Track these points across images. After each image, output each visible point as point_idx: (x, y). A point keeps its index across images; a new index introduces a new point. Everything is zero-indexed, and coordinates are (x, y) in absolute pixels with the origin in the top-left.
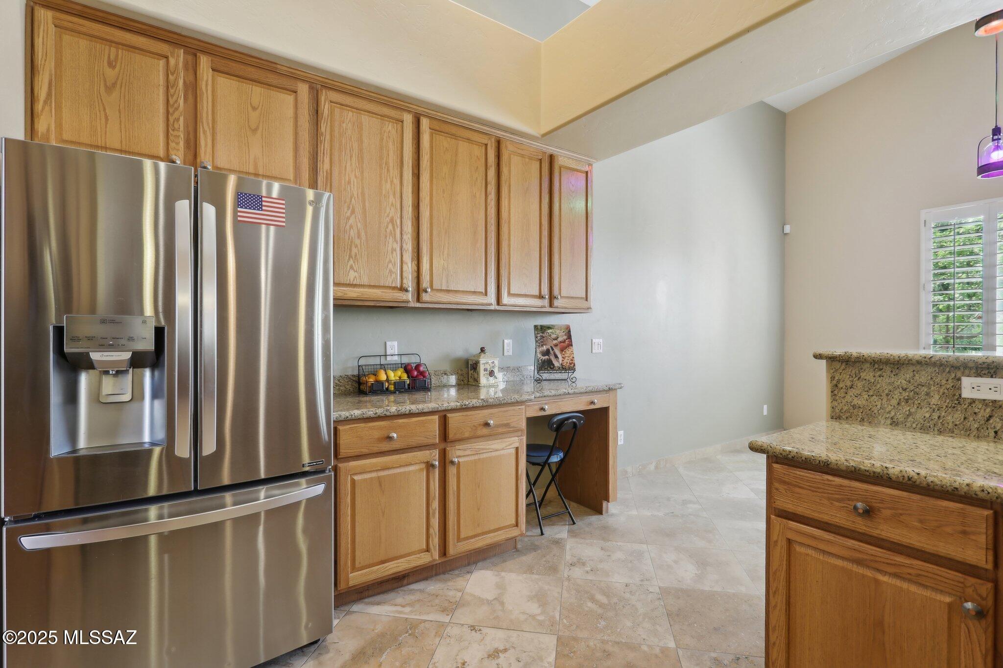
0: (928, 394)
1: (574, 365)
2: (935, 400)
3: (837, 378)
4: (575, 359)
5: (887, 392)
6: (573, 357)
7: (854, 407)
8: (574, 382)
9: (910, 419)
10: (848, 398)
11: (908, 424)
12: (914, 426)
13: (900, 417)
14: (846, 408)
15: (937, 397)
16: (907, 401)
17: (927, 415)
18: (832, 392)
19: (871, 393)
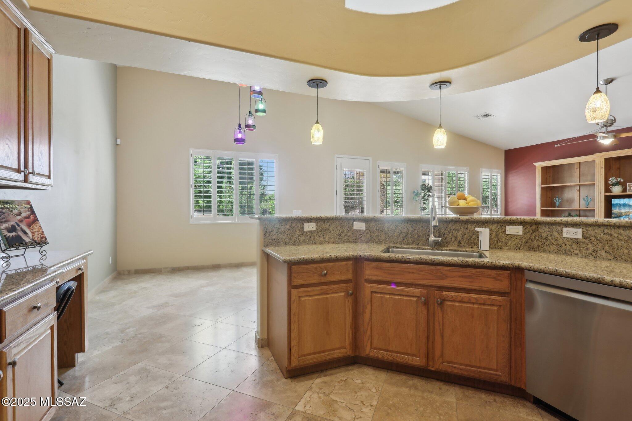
0: (295, 231)
1: (46, 239)
2: (297, 233)
3: (266, 228)
4: (45, 233)
5: (283, 232)
6: (43, 232)
7: (273, 240)
8: (44, 255)
9: (291, 241)
10: (271, 237)
11: (290, 244)
12: (292, 244)
13: (288, 241)
14: (270, 241)
15: (298, 231)
16: (290, 234)
17: (295, 239)
18: (264, 234)
19: (278, 233)
